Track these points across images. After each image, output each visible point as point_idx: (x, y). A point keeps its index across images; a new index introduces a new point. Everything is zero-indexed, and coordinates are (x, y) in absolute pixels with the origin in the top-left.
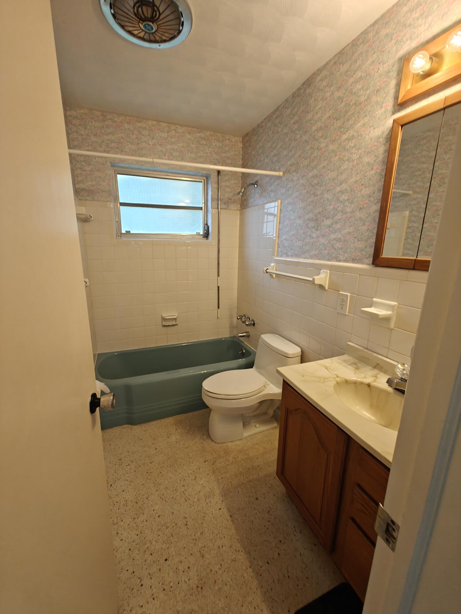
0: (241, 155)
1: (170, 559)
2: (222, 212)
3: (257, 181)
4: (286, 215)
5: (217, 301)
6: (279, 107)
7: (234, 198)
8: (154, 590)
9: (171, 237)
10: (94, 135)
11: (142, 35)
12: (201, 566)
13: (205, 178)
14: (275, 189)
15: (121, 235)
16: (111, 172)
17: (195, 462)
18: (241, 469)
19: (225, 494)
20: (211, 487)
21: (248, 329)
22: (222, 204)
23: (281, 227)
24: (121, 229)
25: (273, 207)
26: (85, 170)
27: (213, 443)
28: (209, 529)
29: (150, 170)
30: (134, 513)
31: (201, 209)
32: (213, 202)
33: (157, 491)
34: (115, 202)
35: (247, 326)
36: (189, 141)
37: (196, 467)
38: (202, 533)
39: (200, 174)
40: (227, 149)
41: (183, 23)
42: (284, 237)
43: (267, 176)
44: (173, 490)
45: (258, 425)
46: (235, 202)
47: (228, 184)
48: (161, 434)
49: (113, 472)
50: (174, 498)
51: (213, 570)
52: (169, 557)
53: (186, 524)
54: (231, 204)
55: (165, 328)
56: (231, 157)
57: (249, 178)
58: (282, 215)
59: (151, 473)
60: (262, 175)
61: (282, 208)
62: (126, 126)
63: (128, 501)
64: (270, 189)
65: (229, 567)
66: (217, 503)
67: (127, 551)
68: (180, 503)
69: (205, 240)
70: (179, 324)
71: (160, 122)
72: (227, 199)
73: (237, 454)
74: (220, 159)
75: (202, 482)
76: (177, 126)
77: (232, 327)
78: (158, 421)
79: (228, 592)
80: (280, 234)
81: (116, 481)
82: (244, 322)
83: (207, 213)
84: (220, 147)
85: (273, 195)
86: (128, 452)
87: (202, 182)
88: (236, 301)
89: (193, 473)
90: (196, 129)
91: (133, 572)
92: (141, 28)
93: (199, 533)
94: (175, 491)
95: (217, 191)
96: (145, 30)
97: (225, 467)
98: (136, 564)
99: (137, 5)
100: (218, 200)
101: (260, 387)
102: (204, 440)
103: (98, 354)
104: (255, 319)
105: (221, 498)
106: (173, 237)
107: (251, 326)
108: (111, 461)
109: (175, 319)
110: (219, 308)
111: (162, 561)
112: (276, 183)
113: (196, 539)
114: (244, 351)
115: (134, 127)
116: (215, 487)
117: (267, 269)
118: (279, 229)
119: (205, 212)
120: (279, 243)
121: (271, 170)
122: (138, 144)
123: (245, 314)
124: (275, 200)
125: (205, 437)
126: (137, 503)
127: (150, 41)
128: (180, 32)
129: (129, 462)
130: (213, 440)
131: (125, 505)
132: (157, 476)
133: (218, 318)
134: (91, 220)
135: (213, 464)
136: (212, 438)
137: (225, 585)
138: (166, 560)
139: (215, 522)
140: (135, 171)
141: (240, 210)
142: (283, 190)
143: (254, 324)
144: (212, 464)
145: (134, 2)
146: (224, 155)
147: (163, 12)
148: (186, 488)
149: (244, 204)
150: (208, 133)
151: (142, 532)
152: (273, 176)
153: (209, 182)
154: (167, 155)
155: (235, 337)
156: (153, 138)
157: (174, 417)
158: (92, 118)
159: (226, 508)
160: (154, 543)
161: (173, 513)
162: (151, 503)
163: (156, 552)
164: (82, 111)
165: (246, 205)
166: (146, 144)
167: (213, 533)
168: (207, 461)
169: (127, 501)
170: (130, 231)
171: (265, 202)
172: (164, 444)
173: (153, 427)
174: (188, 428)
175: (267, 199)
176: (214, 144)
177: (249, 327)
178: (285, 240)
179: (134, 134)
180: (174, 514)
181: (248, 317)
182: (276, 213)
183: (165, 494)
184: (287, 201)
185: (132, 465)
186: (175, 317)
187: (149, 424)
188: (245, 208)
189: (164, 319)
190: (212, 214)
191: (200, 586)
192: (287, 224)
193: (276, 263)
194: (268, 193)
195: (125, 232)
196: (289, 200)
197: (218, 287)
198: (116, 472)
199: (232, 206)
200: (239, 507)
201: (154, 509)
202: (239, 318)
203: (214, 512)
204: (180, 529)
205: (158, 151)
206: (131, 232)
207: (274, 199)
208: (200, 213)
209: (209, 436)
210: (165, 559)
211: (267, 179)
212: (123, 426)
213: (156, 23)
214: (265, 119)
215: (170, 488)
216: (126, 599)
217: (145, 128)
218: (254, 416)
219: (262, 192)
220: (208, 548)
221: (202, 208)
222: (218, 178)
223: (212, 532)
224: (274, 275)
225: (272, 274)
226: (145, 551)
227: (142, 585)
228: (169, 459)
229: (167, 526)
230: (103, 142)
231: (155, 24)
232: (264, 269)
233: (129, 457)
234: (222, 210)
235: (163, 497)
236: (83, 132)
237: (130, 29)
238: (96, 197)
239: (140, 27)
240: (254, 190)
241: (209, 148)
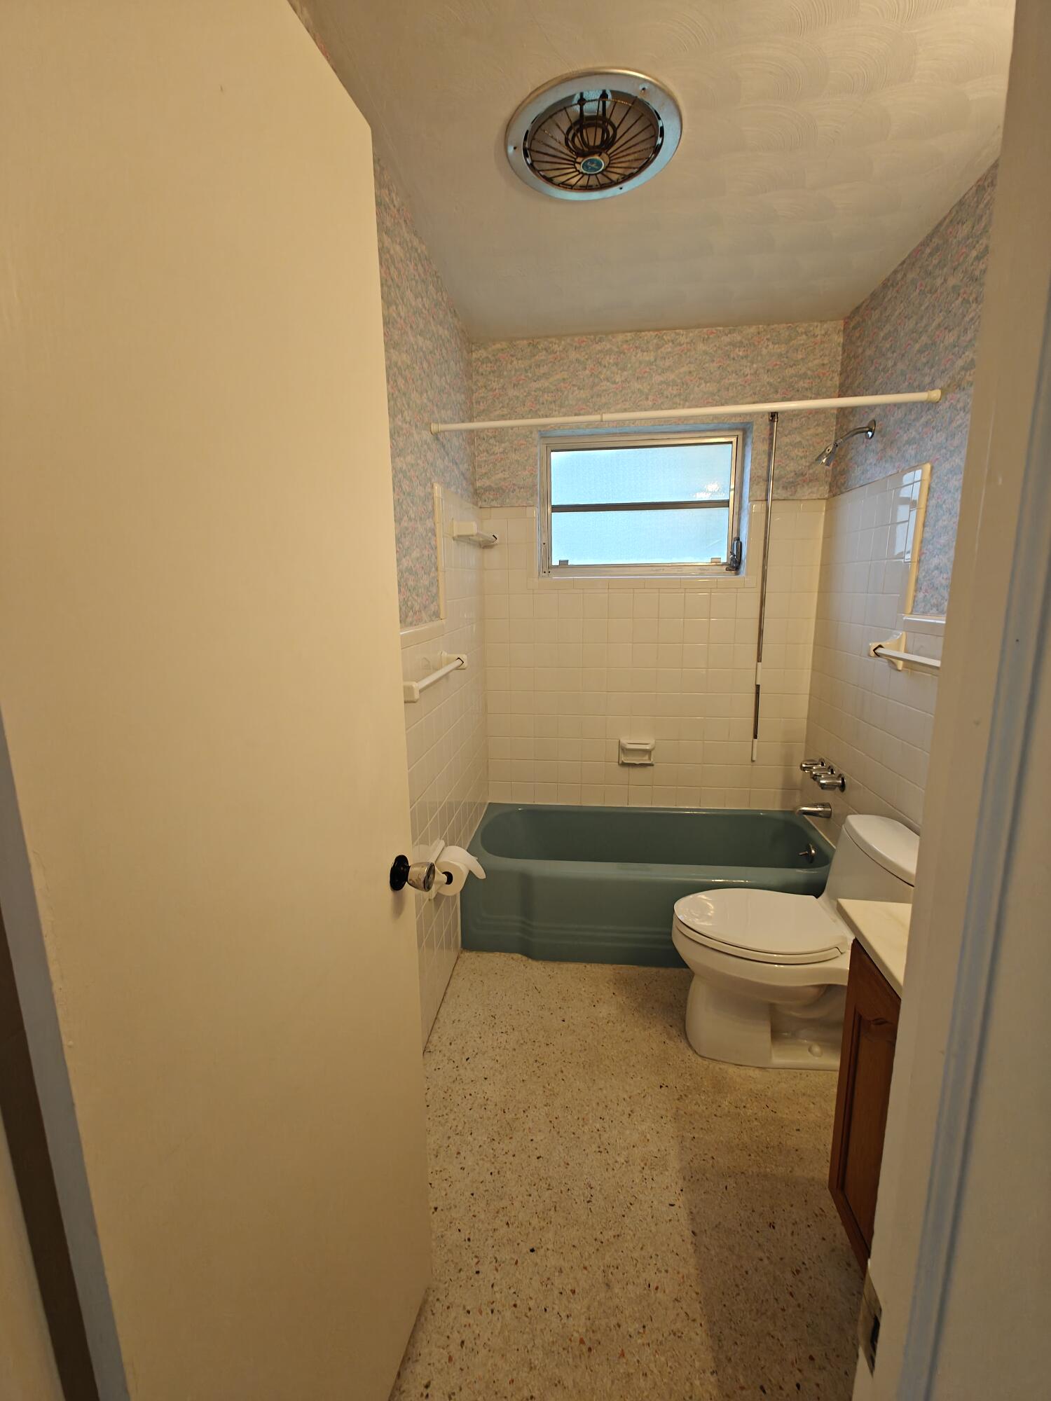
0: (839, 363)
1: (542, 1252)
2: (777, 507)
3: (874, 422)
4: (944, 502)
5: (752, 719)
6: (940, 224)
7: (811, 471)
8: (498, 1295)
9: (652, 570)
10: (514, 385)
11: (584, 182)
12: (600, 1303)
13: (740, 433)
14: (918, 437)
15: (550, 570)
16: (539, 449)
17: (639, 1078)
18: (745, 1138)
19: (693, 1178)
20: (663, 1148)
21: (828, 796)
22: (778, 489)
23: (927, 535)
24: (549, 558)
25: (911, 484)
26: (493, 453)
27: (690, 1053)
28: (634, 1235)
29: (614, 434)
30: (495, 1128)
31: (725, 504)
32: (755, 487)
33: (545, 1106)
34: (543, 505)
35: (822, 788)
36: (704, 357)
37: (639, 1091)
38: (618, 1236)
39: (727, 426)
40: (800, 357)
41: (662, 129)
42: (935, 561)
43: (897, 405)
44: (578, 1119)
45: (817, 1049)
46: (813, 480)
47: (798, 439)
48: (580, 994)
49: (476, 1036)
50: (576, 1135)
51: (624, 1326)
52: (538, 1248)
53: (588, 1199)
54: (803, 486)
55: (626, 769)
56: (809, 372)
57: (854, 416)
58: (933, 502)
59: (543, 1064)
60: (885, 407)
61: (933, 485)
62: (573, 355)
63: (491, 1101)
64: (905, 438)
65: (661, 1343)
66: (667, 1187)
67: (468, 1194)
68: (587, 1151)
69: (731, 576)
70: (655, 764)
71: (641, 331)
72: (793, 474)
73: (744, 1098)
74: (780, 382)
75: (643, 1127)
76: (677, 331)
77: (789, 788)
78: (581, 966)
79: (646, 1394)
80: (923, 553)
81: (477, 1054)
82: (815, 778)
83: (739, 514)
84: (780, 355)
85: (913, 452)
86: (511, 1008)
87: (731, 443)
88: (804, 723)
89: (628, 1099)
90: (721, 328)
91: (469, 1240)
92: (579, 171)
93: (611, 1233)
94: (581, 1122)
95: (766, 460)
96: (588, 173)
97: (705, 1117)
98: (476, 1226)
99: (572, 132)
100: (768, 480)
101: (827, 946)
102: (670, 1039)
103: (490, 803)
104: (845, 774)
105: (680, 1182)
106: (656, 570)
107: (834, 789)
108: (478, 1013)
109: (648, 752)
110: (755, 737)
111: (526, 1249)
112: (923, 420)
113: (602, 1242)
114: (813, 851)
115: (587, 354)
116: (672, 1153)
117: (880, 646)
118: (922, 542)
119: (737, 510)
120: (920, 577)
121: (911, 389)
122: (594, 385)
123: (823, 758)
124: (916, 464)
125: (674, 1032)
126: (505, 1112)
127: (602, 187)
128: (657, 149)
129: (508, 1026)
130: (690, 1046)
131: (483, 1108)
132: (553, 1076)
133: (753, 761)
134: (497, 544)
135: (678, 1099)
136: (689, 1037)
137: (641, 1375)
138: (532, 1250)
139: (653, 1229)
140: (587, 440)
141: (827, 499)
142: (940, 437)
143: (842, 787)
144: (676, 1097)
145: (563, 132)
146: (790, 371)
147: (619, 125)
148: (606, 1126)
149: (838, 484)
150: (753, 330)
151: (502, 1173)
152: (915, 403)
153: (749, 441)
154: (651, 397)
155: (792, 812)
156: (624, 369)
157: (615, 966)
158: (512, 356)
159: (688, 1211)
160: (517, 1204)
161: (568, 1164)
162: (530, 1124)
163: (517, 1223)
164: (498, 346)
165: (843, 484)
166: (608, 384)
167: (642, 1249)
168: (667, 1086)
169: (487, 1099)
170: (567, 561)
171: (890, 473)
172: (581, 1017)
173: (567, 973)
174: (640, 1000)
175: (897, 464)
176: (764, 351)
177: (827, 793)
178: (937, 568)
179: (588, 367)
180: (569, 1167)
181: (829, 767)
182: (915, 496)
183: (560, 1119)
184: (947, 466)
185: (511, 1036)
186: (648, 747)
187: (561, 966)
188: (842, 493)
189: (623, 750)
190: (750, 514)
191: (588, 1344)
192: (945, 527)
193: (906, 631)
194: (899, 449)
195: (558, 564)
196: (955, 461)
197: (758, 687)
198: (480, 1038)
199: (804, 492)
200: (720, 1223)
201: (533, 1138)
202: (804, 766)
203: (655, 1203)
204: (574, 1205)
205: (633, 393)
206: (569, 564)
207: (913, 464)
208: (724, 515)
209: (684, 1033)
210: (531, 1248)
211: (899, 414)
212: (512, 955)
213: (606, 153)
214: (903, 262)
215: (574, 1112)
216: (446, 1283)
217: (609, 352)
218: (811, 1023)
219: (884, 450)
220: (624, 1274)
221: (728, 501)
222: (772, 429)
223: (641, 1246)
224: (900, 665)
225: (893, 660)
226: (498, 1212)
227: (478, 1272)
228: (585, 1050)
229: (549, 1185)
230: (529, 394)
231: (604, 155)
232: (870, 647)
233: (510, 1017)
234: (777, 505)
235: (555, 1122)
236: (495, 385)
237: (563, 179)
238: (507, 501)
239: (577, 171)
240: (864, 446)
241: (752, 362)
